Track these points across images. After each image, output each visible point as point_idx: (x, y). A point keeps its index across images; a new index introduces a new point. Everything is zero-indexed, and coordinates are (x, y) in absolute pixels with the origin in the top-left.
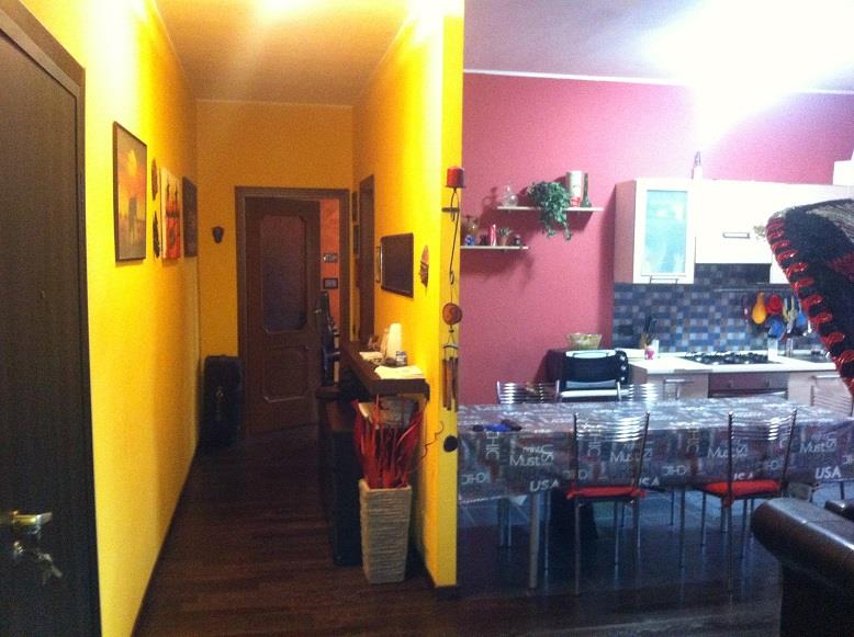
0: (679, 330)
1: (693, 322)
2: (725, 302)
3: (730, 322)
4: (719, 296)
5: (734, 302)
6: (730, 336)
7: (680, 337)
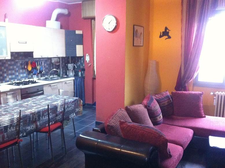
0: (5, 75)
1: (10, 72)
2: (19, 64)
3: (21, 71)
4: (17, 62)
5: (21, 64)
6: (21, 75)
7: (6, 77)
